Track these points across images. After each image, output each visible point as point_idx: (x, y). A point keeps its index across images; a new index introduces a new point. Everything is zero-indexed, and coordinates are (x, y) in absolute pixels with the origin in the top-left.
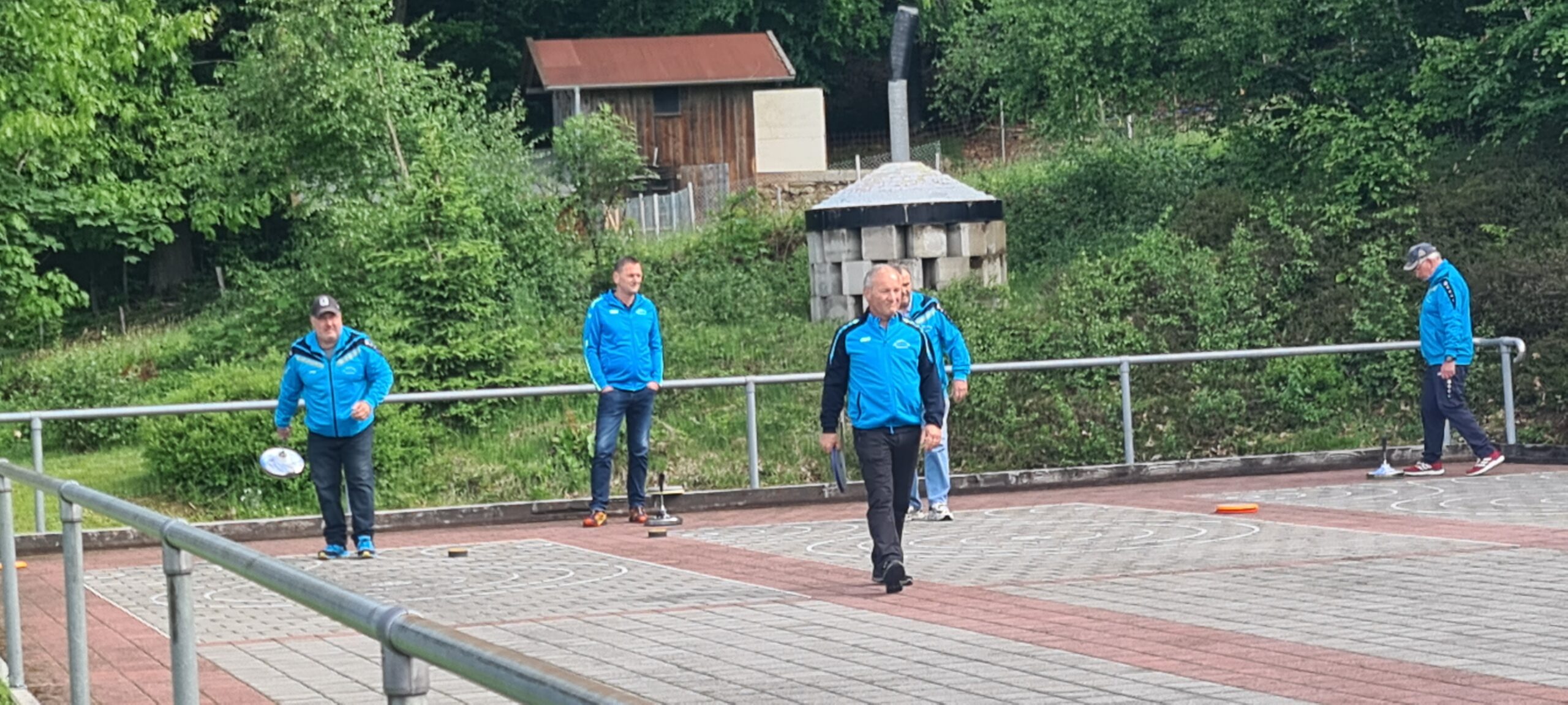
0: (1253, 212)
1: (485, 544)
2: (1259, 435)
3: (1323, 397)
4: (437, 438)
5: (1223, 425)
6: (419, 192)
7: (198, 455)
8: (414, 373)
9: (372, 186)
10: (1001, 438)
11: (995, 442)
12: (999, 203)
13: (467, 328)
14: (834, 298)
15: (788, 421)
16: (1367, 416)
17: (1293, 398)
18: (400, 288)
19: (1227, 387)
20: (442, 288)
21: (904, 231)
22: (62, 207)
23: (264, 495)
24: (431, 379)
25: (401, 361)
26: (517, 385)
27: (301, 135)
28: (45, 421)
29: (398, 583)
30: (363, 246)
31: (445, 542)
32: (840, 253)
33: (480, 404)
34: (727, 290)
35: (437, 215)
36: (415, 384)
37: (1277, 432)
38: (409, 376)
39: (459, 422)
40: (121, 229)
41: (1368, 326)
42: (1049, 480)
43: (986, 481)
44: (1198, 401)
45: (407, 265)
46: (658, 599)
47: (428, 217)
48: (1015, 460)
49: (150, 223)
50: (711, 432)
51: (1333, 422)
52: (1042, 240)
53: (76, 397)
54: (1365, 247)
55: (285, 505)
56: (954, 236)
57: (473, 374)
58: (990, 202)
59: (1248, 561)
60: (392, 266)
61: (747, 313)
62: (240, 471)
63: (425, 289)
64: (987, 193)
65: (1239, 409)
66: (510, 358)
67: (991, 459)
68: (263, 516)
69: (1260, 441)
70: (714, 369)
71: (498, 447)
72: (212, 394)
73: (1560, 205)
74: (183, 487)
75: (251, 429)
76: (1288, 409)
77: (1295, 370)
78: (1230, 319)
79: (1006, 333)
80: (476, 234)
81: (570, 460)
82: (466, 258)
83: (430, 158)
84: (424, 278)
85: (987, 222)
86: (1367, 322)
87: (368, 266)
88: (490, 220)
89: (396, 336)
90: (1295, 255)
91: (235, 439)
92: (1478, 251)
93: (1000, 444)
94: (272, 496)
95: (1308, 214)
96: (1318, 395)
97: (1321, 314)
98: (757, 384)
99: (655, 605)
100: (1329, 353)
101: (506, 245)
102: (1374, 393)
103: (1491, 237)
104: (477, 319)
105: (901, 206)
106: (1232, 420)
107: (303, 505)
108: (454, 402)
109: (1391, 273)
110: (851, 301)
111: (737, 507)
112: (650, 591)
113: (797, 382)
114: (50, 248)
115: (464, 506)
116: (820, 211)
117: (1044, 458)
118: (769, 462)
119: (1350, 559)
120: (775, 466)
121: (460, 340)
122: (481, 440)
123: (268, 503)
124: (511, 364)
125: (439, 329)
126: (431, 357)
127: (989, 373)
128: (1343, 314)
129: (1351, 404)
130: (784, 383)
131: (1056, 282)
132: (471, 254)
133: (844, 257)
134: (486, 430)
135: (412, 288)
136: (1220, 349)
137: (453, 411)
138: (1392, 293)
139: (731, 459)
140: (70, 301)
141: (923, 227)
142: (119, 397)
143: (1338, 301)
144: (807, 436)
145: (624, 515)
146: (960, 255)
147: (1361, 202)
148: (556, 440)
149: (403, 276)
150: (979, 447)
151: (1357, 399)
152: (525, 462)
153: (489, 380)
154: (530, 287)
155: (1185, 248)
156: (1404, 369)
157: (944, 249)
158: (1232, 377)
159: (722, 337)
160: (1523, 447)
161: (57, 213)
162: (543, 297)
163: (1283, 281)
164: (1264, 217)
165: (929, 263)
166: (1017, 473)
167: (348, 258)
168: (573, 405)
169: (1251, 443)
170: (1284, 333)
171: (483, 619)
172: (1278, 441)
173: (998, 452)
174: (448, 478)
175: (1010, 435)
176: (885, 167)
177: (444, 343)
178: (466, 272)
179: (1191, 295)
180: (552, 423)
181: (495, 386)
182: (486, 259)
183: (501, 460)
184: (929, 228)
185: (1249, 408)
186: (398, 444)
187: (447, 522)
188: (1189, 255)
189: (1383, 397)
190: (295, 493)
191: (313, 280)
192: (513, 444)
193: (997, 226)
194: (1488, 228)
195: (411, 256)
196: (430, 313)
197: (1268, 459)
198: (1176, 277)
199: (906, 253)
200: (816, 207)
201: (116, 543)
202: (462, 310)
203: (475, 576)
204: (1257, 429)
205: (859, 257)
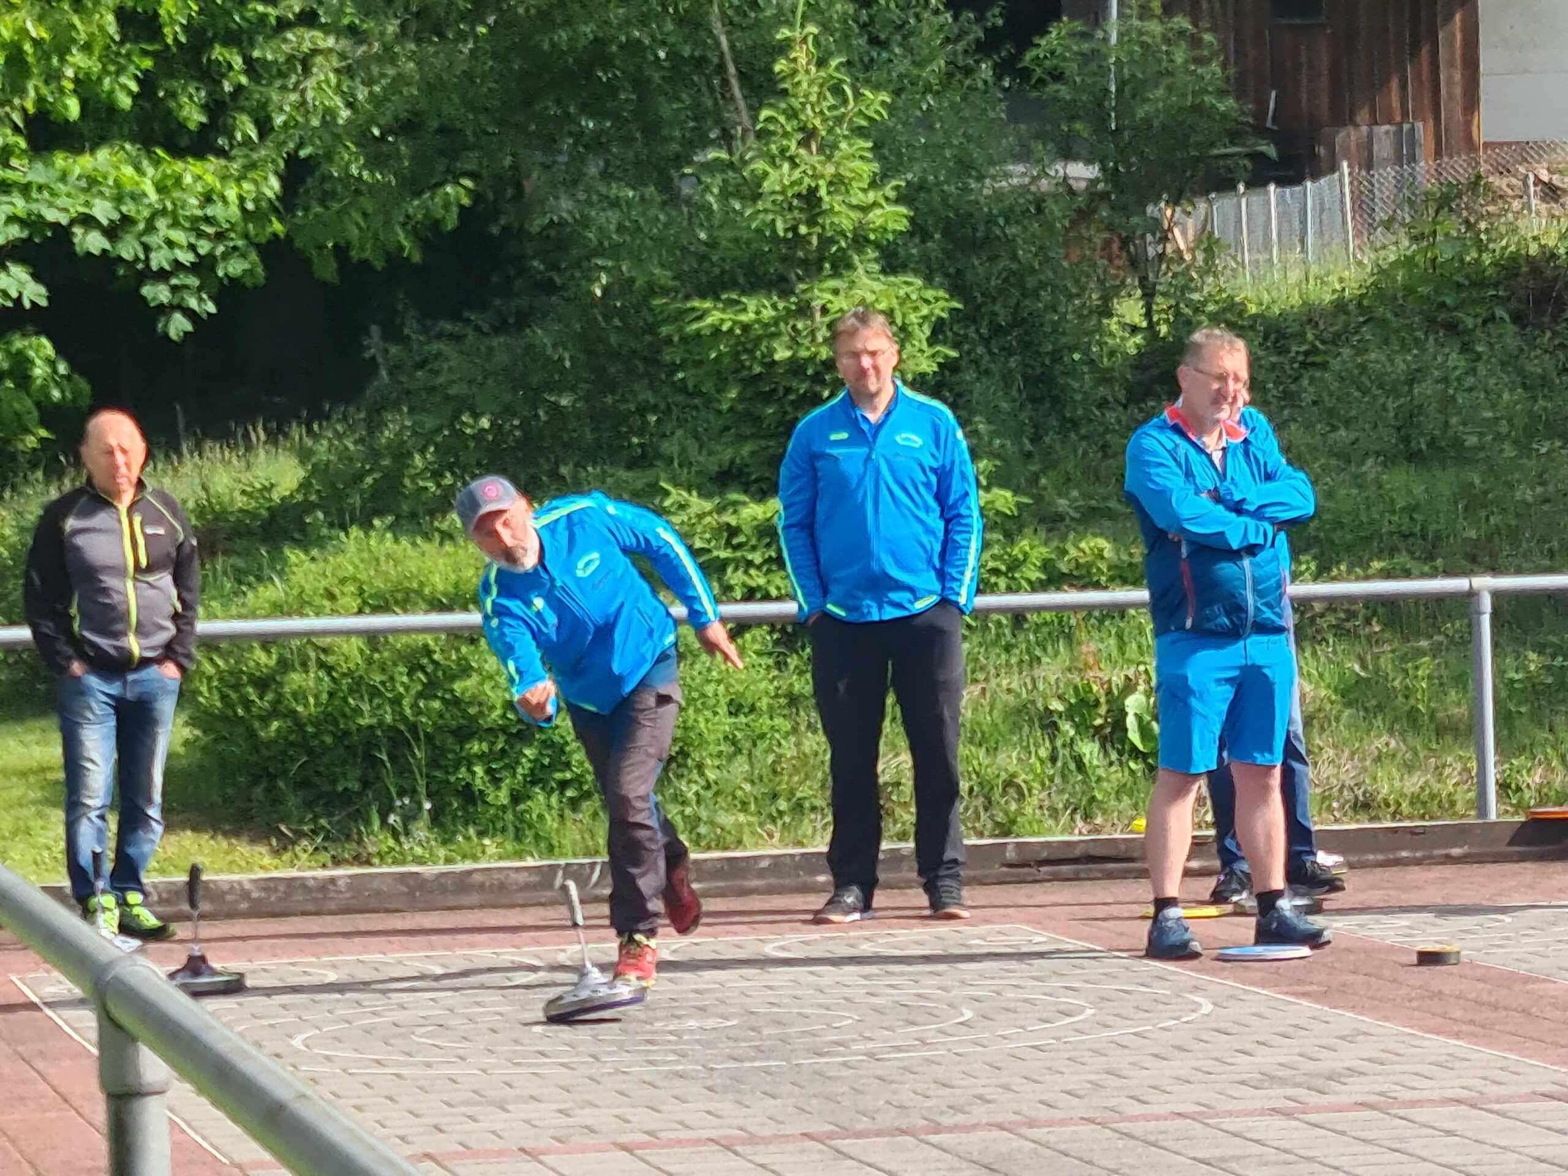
6: (773, 174)
7: (299, 725)
23: (436, 812)
29: (711, 1023)
35: (811, 222)
36: (758, 579)
45: (746, 328)
47: (792, 226)
50: (1392, 694)
55: (481, 834)
60: (716, 331)
61: (1472, 441)
68: (434, 858)
72: (331, 597)
74: (268, 790)
75: (410, 673)
80: (893, 264)
81: (1087, 748)
83: (799, 102)
84: (782, 355)
87: (665, 330)
91: (377, 692)
94: (453, 817)
98: (1496, 594)
99: (1276, 1097)
111: (1449, 860)
112: (1266, 1059)
118: (1521, 763)
120: (1531, 773)
123: (444, 831)
130: (1552, 593)
139: (1434, 753)
148: (1058, 705)
149: (738, 352)
152: (992, 751)
154: (1007, 379)
159: (1419, 490)
162: (1034, 400)
168: (1096, 632)
180: (1050, 669)
186: (723, 710)
190: (504, 808)
195: (755, 309)
203: (876, 1010)
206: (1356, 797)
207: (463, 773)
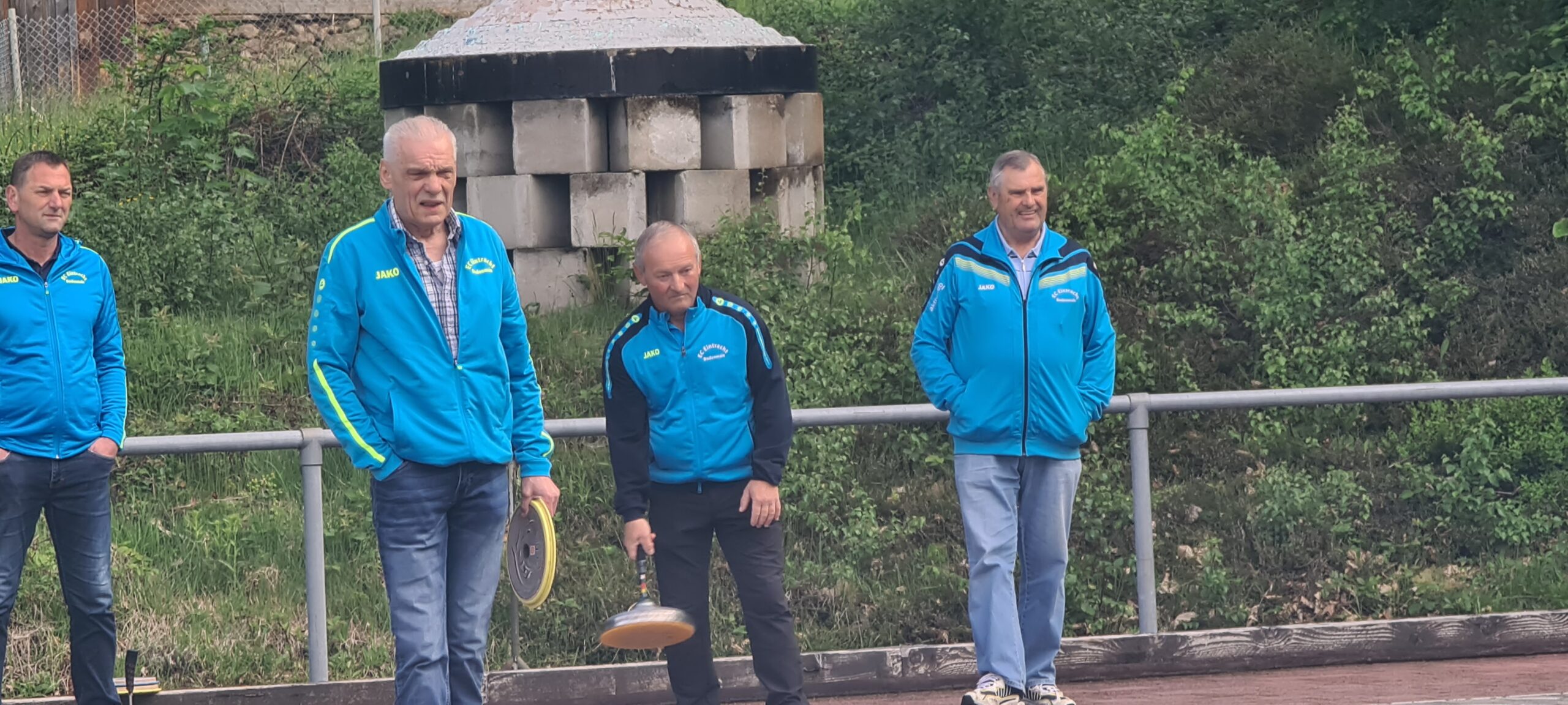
0: (1366, 83)
2: (1404, 570)
3: (1535, 489)
5: (1324, 547)
10: (845, 572)
11: (831, 581)
12: (806, 52)
17: (1472, 489)
19: (1326, 465)
21: (607, 112)
37: (1440, 564)
43: (837, 670)
56: (717, 124)
58: (789, 51)
64: (783, 29)
65: (1356, 513)
67: (824, 619)
69: (1405, 584)
76: (1464, 516)
77: (1479, 431)
78: (1324, 314)
79: (846, 339)
85: (787, 95)
90: (1462, 178)
95: (1486, 89)
96: (1525, 484)
97: (1522, 307)
100: (1553, 394)
105: (601, 54)
106: (1343, 538)
116: (417, 64)
117: (941, 618)
133: (475, 165)
136: (1309, 381)
141: (650, 104)
146: (730, 167)
155: (1225, 157)
157: (695, 152)
158: (1335, 444)
159: (212, 340)
163: (1437, 238)
164: (1391, 95)
165: (660, 183)
166: (905, 651)
169: (1385, 589)
170: (1446, 347)
172: (1448, 585)
173: (839, 602)
175: (863, 567)
179: (1239, 260)
184: (663, 104)
185: (1377, 511)
188: (1230, 177)
193: (806, 103)
198: (1205, 221)
199: (610, 159)
200: (406, 55)
204: (1396, 558)
205: (507, 168)
206: (166, 660)
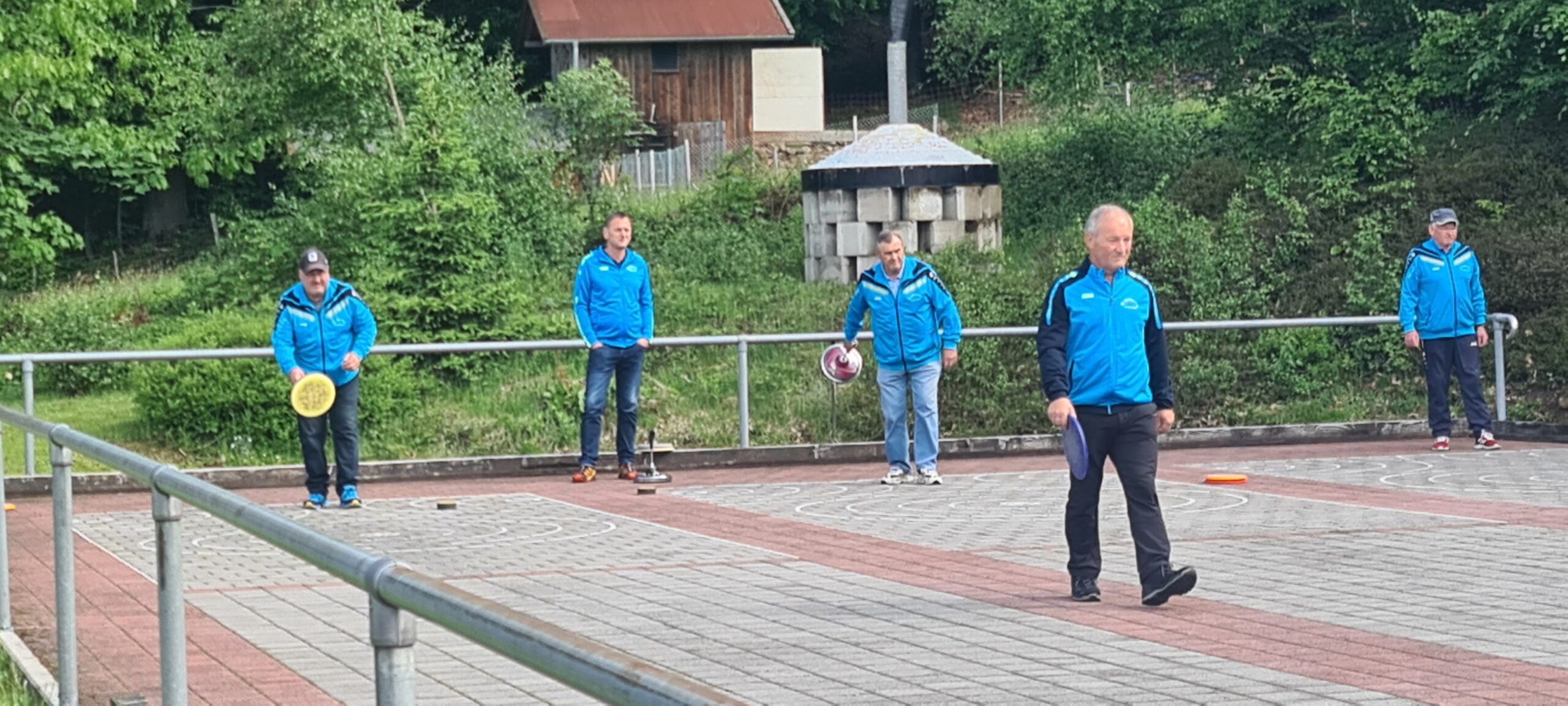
0: (1250, 182)
1: (474, 497)
2: (1250, 406)
3: (1314, 369)
4: (429, 390)
5: (1214, 395)
6: (416, 143)
7: (189, 402)
8: (407, 324)
9: (370, 136)
10: (992, 403)
11: (985, 407)
12: (995, 167)
13: (459, 280)
14: (828, 259)
15: (780, 381)
16: (1359, 390)
17: (1284, 369)
18: (394, 239)
19: (1219, 357)
20: (436, 240)
21: (900, 193)
22: (57, 149)
23: (254, 443)
24: (424, 330)
25: (394, 312)
26: (509, 339)
27: (298, 82)
28: (37, 363)
29: (387, 534)
30: (358, 196)
31: (434, 494)
32: (835, 214)
33: (472, 357)
34: (722, 248)
35: (433, 166)
36: (407, 335)
37: (1268, 403)
38: (401, 327)
39: (450, 373)
40: (115, 173)
41: (1362, 299)
42: (1039, 446)
43: (976, 446)
44: (1189, 371)
45: (402, 215)
46: (646, 557)
47: (424, 168)
48: (1005, 426)
49: (145, 167)
50: (702, 390)
51: (1324, 395)
52: (1038, 205)
53: (68, 341)
54: (1361, 220)
55: (275, 453)
56: (950, 199)
57: (465, 327)
58: (987, 166)
59: (1236, 532)
60: (387, 217)
61: (741, 273)
62: (230, 418)
63: (419, 240)
64: (984, 157)
65: (1231, 380)
66: (502, 311)
67: (981, 424)
68: (253, 464)
69: (1250, 412)
70: (707, 328)
71: (488, 400)
72: (205, 341)
73: (1556, 182)
74: (174, 433)
75: (242, 377)
76: (1279, 381)
77: (1288, 342)
78: (1223, 290)
79: (999, 298)
80: (471, 187)
81: (560, 415)
82: (461, 210)
83: (427, 109)
84: (418, 229)
85: (983, 186)
86: (1361, 295)
87: (363, 216)
88: (486, 173)
89: (390, 287)
90: (1291, 226)
91: (227, 385)
92: (1472, 226)
93: (991, 409)
94: (262, 445)
95: (1304, 186)
96: (1309, 367)
97: (1314, 286)
98: (749, 343)
99: (642, 562)
100: (1322, 325)
101: (502, 198)
102: (1366, 367)
103: (1487, 214)
104: (470, 272)
105: (897, 168)
106: (1224, 391)
107: (293, 454)
108: (446, 354)
109: (1386, 247)
110: (845, 263)
111: (727, 466)
112: (637, 548)
113: (789, 342)
114: (45, 191)
115: (453, 459)
116: (816, 171)
117: (1034, 424)
118: (760, 422)
119: (1338, 532)
120: (765, 426)
121: (453, 292)
122: (472, 393)
123: (258, 451)
124: (504, 318)
125: (432, 281)
126: (424, 309)
127: (982, 337)
128: (1337, 287)
129: (1342, 377)
130: (776, 343)
131: (1050, 248)
132: (466, 206)
133: (839, 218)
134: (477, 383)
135: (407, 239)
136: (1213, 319)
137: (445, 363)
138: (1386, 267)
139: (721, 418)
140: (64, 244)
141: (918, 190)
142: (111, 342)
143: (1331, 274)
144: (798, 397)
145: (613, 471)
146: (956, 218)
147: (1358, 175)
148: (547, 394)
149: (398, 227)
150: (970, 412)
151: (1348, 372)
152: (516, 416)
153: (482, 333)
154: (524, 241)
155: (1181, 217)
156: (1396, 344)
157: (940, 212)
158: (1224, 348)
159: (716, 296)
160: (1513, 424)
161: (53, 156)
162: (538, 252)
163: (1278, 253)
164: (1261, 188)
165: (924, 226)
166: (1007, 438)
167: (344, 208)
168: (566, 360)
169: (1241, 414)
170: (1278, 304)
171: (470, 572)
172: (1268, 412)
173: (988, 417)
174: (438, 431)
175: (1001, 400)
176: (882, 129)
177: (438, 295)
178: (460, 225)
179: (1185, 264)
180: (543, 378)
181: (486, 339)
182: (481, 212)
183: (491, 413)
184: (925, 191)
185: (1240, 379)
186: (390, 395)
187: (436, 474)
188: (1184, 225)
189: (1374, 370)
190: (285, 441)
191: (307, 230)
192: (503, 397)
193: (993, 190)
194: (1484, 203)
195: (406, 207)
196: (423, 264)
197: (1258, 430)
198: (1171, 245)
199: (901, 215)
200: (812, 167)
201: (105, 488)
202: (456, 263)
203: (463, 529)
204: (1248, 400)
205: (856, 220)
207: (267, 425)
